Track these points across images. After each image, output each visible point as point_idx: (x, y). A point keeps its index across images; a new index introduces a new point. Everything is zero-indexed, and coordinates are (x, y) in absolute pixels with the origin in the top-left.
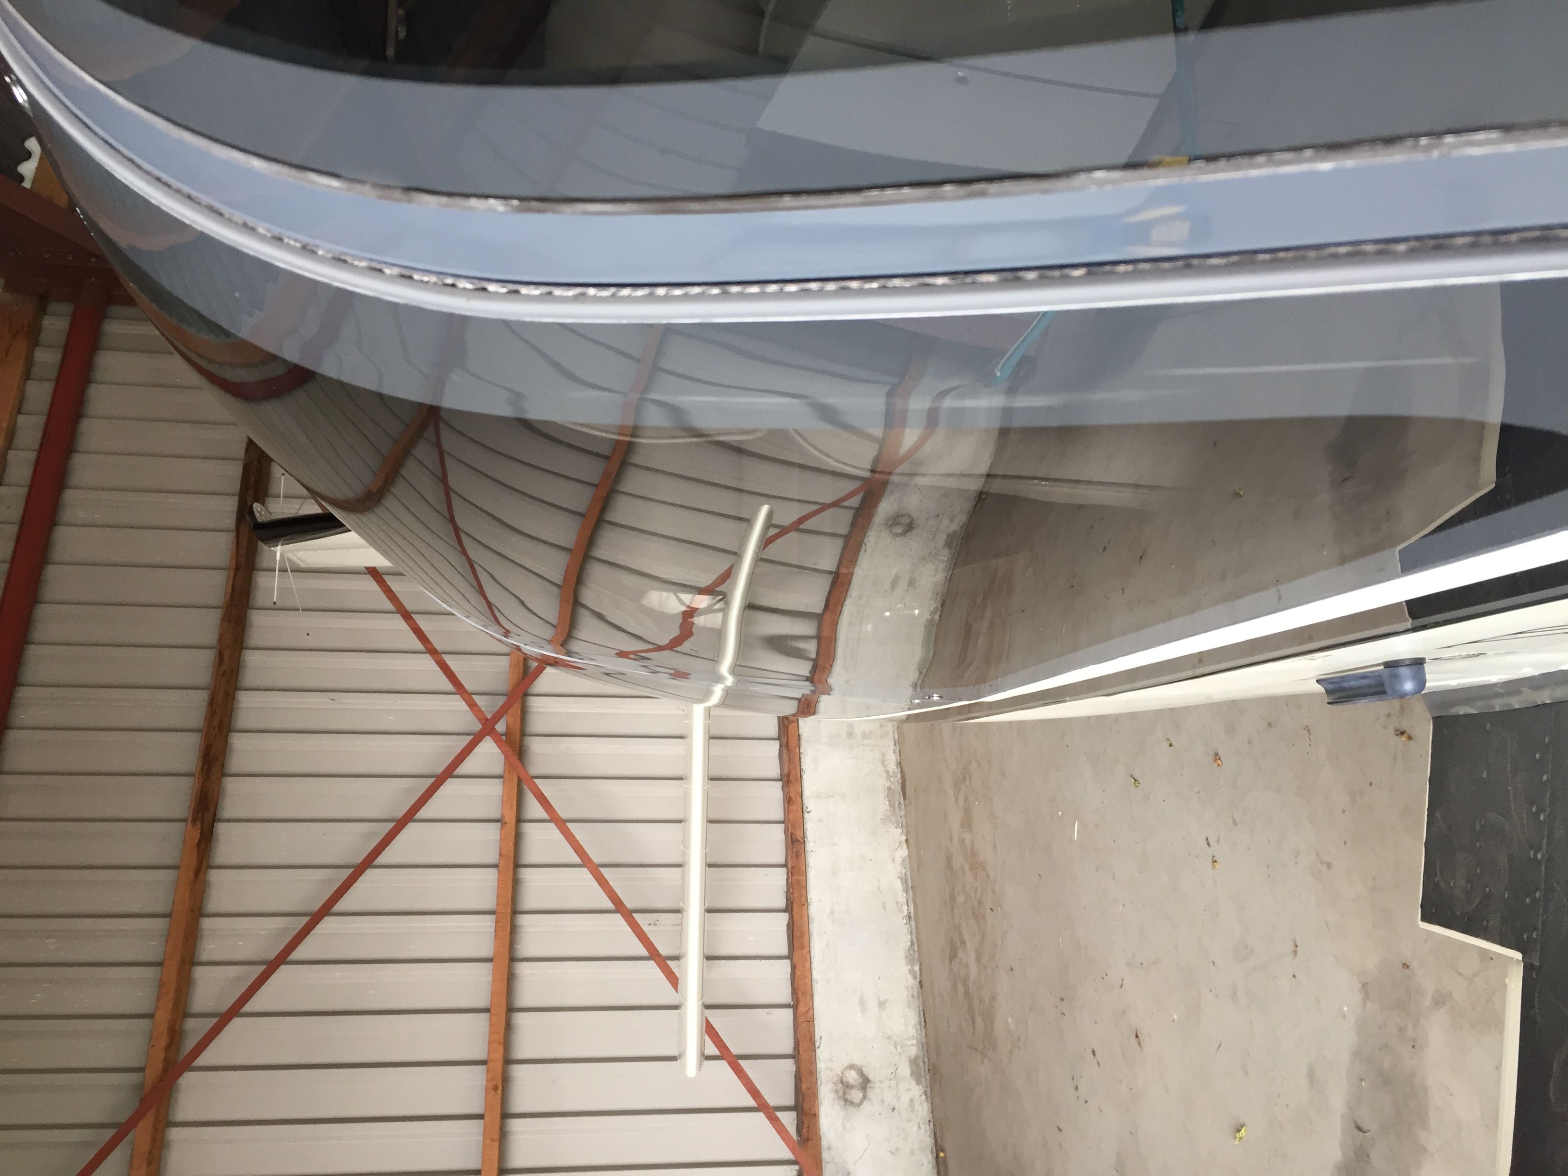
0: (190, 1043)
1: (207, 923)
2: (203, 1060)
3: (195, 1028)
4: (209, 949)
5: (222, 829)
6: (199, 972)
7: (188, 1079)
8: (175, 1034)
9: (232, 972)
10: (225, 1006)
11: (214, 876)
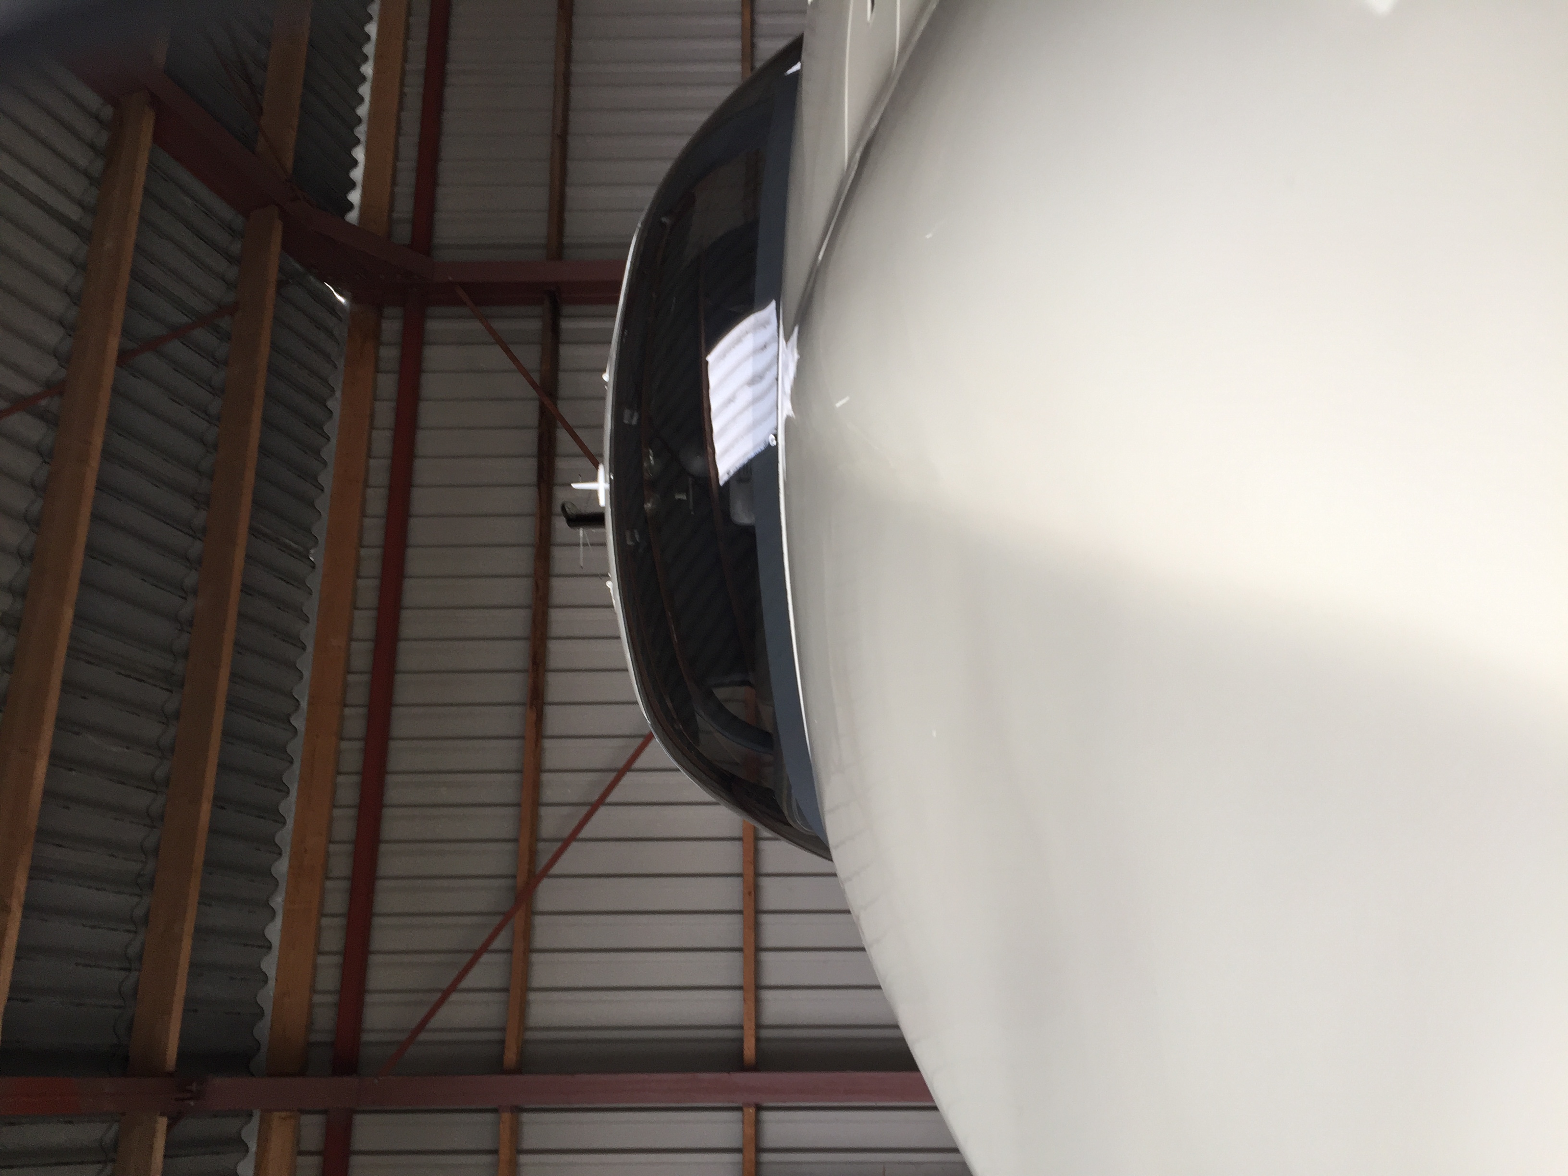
0: (543, 860)
1: (545, 777)
2: (556, 869)
3: (546, 851)
4: (549, 794)
5: (549, 711)
6: (544, 811)
7: (545, 884)
8: (533, 854)
9: (565, 810)
10: (566, 833)
11: (547, 744)
